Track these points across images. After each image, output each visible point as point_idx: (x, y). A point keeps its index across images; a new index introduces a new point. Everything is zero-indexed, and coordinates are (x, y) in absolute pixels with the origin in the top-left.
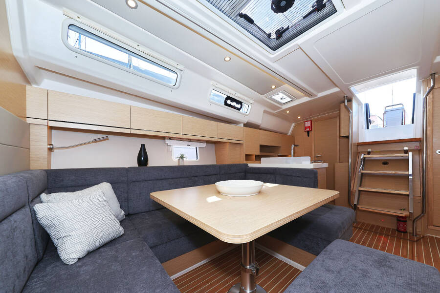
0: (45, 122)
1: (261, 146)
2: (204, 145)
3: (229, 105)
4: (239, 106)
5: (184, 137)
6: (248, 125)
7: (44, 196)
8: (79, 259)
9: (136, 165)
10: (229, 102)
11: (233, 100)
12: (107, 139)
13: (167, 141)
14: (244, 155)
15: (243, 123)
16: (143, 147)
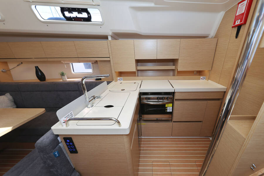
3: (71, 19)
14: (113, 72)
15: (109, 35)
16: (37, 68)
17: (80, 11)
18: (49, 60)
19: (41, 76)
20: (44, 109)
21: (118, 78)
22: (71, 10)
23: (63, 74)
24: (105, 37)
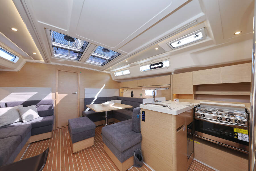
3: (153, 68)
12: (128, 90)
14: (171, 94)
15: (173, 72)
16: (132, 91)
17: (158, 64)
18: (138, 87)
19: (132, 95)
20: (132, 106)
21: (175, 99)
22: (153, 65)
23: (141, 95)
24: (170, 74)
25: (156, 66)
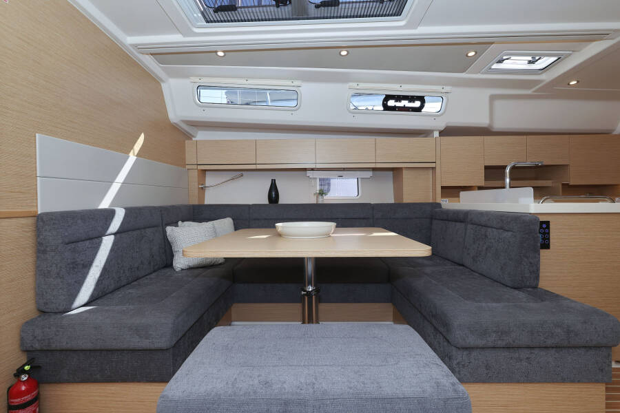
0: (195, 167)
1: (487, 168)
2: (369, 174)
3: (394, 109)
4: (417, 104)
5: (319, 166)
6: (447, 132)
7: (180, 223)
8: (182, 269)
9: (266, 201)
10: (391, 103)
11: (398, 98)
12: (242, 176)
13: (309, 173)
14: (439, 188)
15: (437, 131)
16: (273, 182)
17: (412, 99)
25: (405, 103)
